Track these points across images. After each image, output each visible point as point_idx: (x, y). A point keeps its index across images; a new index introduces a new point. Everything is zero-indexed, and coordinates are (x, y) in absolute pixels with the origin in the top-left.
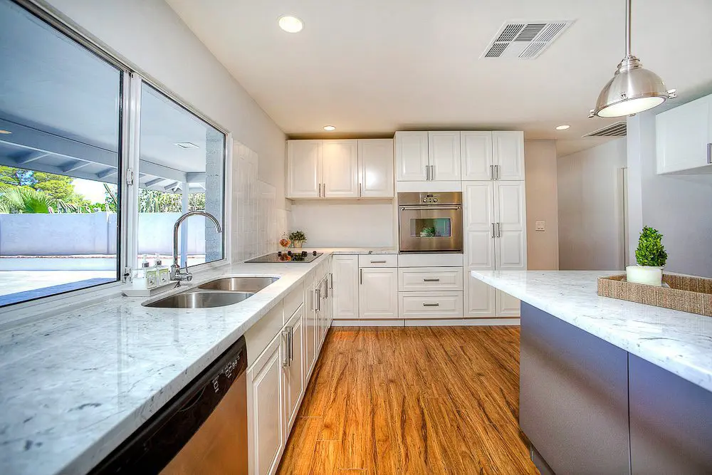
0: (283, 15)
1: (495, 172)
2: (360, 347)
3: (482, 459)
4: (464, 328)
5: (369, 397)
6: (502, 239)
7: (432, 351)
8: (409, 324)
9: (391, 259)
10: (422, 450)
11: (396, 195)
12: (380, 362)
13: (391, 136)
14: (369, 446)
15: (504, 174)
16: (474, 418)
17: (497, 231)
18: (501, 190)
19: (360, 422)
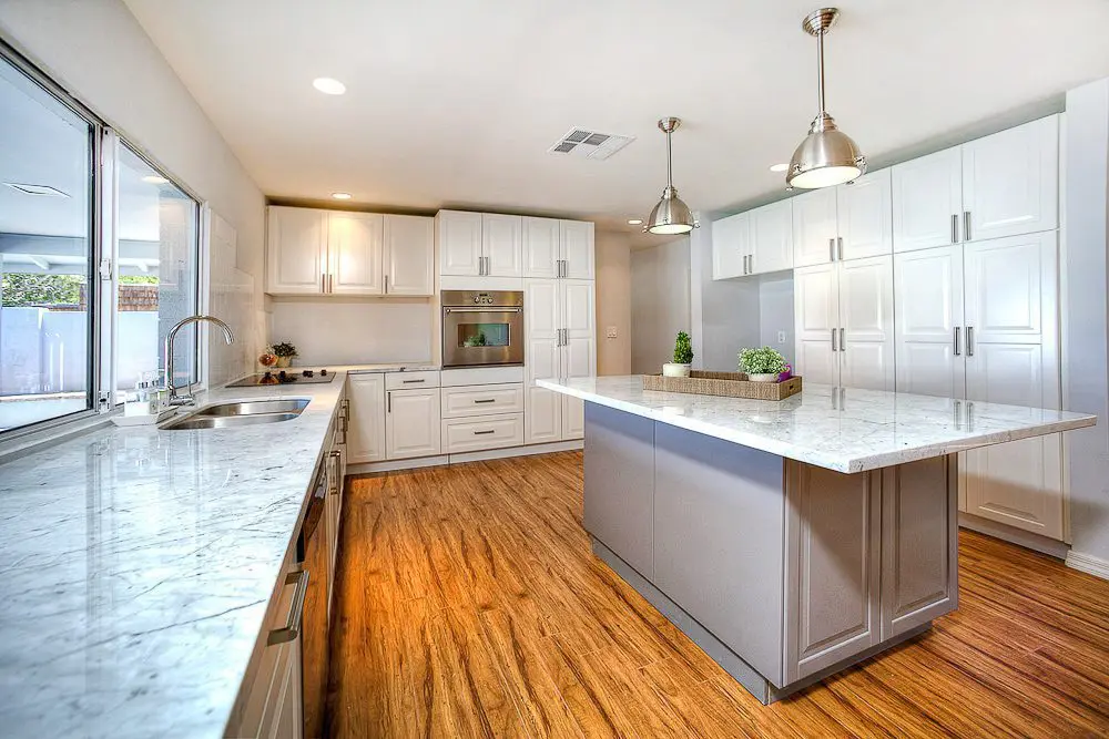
0: (319, 76)
1: (562, 270)
2: (394, 494)
3: (550, 562)
4: (526, 457)
5: (419, 538)
6: (570, 347)
7: (489, 485)
8: (455, 460)
9: (432, 377)
10: (489, 568)
11: (438, 294)
12: (424, 504)
13: (432, 213)
14: (429, 577)
15: (572, 272)
16: (540, 533)
17: (564, 337)
18: (569, 289)
19: (414, 560)
